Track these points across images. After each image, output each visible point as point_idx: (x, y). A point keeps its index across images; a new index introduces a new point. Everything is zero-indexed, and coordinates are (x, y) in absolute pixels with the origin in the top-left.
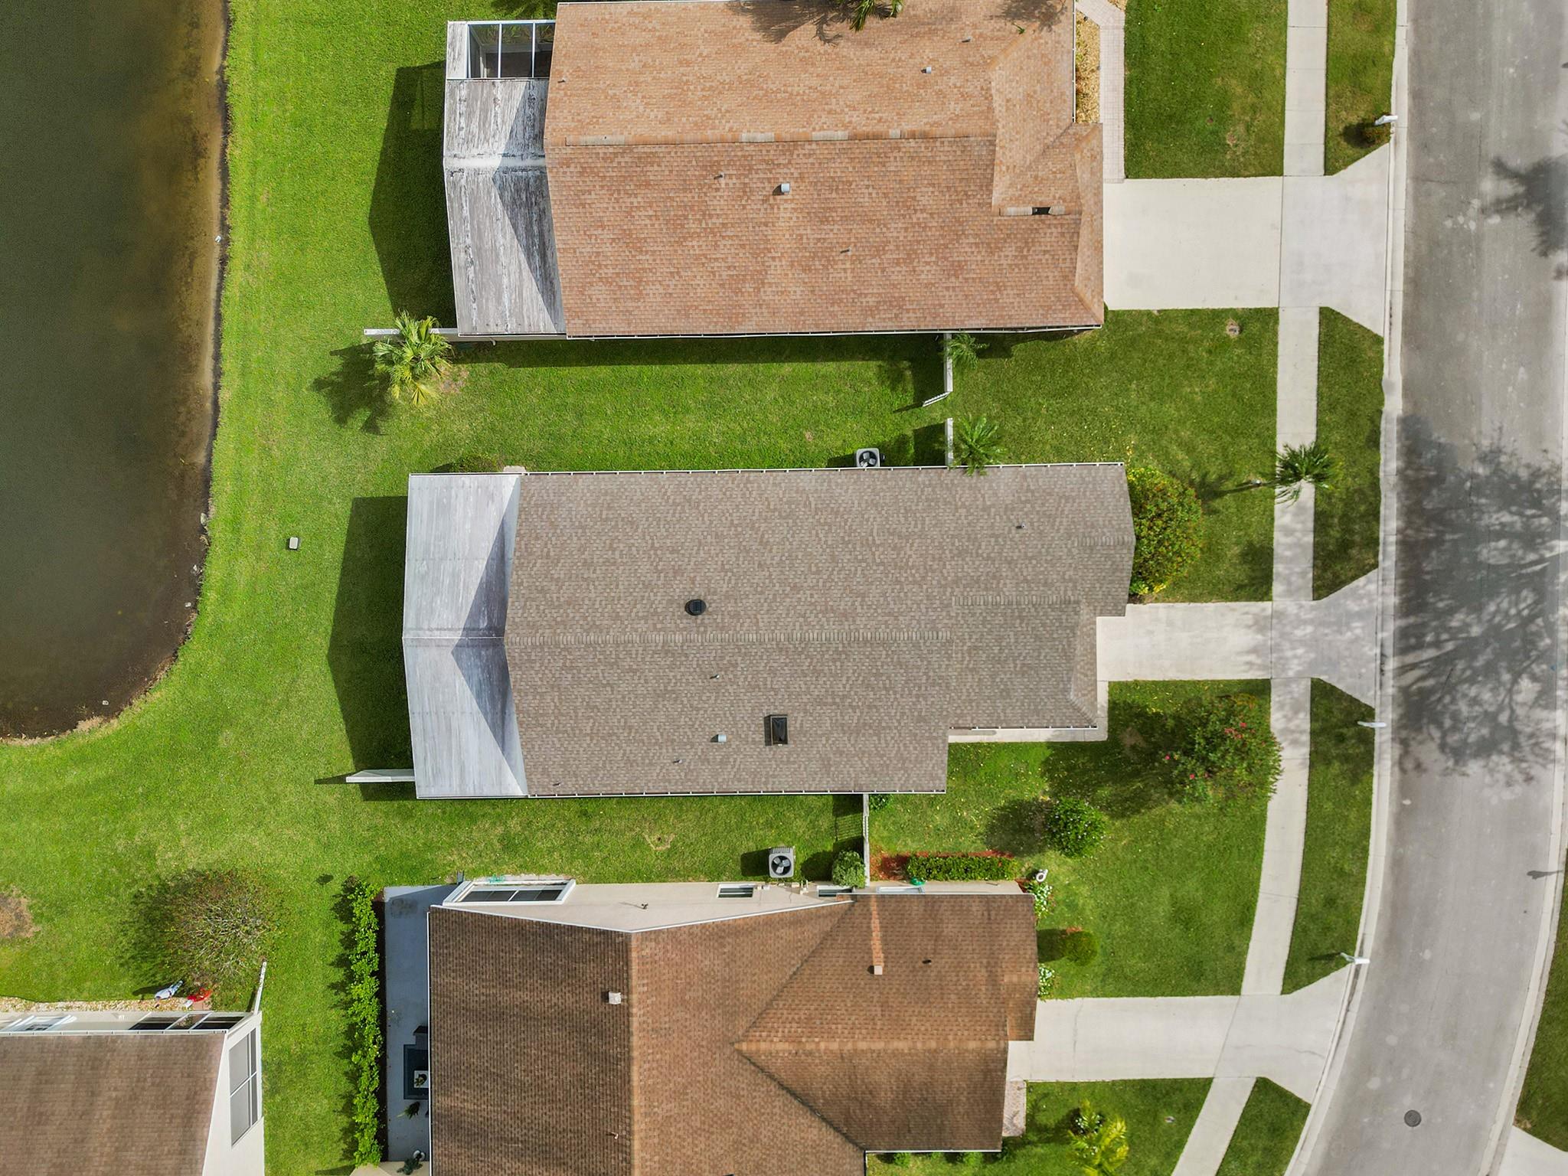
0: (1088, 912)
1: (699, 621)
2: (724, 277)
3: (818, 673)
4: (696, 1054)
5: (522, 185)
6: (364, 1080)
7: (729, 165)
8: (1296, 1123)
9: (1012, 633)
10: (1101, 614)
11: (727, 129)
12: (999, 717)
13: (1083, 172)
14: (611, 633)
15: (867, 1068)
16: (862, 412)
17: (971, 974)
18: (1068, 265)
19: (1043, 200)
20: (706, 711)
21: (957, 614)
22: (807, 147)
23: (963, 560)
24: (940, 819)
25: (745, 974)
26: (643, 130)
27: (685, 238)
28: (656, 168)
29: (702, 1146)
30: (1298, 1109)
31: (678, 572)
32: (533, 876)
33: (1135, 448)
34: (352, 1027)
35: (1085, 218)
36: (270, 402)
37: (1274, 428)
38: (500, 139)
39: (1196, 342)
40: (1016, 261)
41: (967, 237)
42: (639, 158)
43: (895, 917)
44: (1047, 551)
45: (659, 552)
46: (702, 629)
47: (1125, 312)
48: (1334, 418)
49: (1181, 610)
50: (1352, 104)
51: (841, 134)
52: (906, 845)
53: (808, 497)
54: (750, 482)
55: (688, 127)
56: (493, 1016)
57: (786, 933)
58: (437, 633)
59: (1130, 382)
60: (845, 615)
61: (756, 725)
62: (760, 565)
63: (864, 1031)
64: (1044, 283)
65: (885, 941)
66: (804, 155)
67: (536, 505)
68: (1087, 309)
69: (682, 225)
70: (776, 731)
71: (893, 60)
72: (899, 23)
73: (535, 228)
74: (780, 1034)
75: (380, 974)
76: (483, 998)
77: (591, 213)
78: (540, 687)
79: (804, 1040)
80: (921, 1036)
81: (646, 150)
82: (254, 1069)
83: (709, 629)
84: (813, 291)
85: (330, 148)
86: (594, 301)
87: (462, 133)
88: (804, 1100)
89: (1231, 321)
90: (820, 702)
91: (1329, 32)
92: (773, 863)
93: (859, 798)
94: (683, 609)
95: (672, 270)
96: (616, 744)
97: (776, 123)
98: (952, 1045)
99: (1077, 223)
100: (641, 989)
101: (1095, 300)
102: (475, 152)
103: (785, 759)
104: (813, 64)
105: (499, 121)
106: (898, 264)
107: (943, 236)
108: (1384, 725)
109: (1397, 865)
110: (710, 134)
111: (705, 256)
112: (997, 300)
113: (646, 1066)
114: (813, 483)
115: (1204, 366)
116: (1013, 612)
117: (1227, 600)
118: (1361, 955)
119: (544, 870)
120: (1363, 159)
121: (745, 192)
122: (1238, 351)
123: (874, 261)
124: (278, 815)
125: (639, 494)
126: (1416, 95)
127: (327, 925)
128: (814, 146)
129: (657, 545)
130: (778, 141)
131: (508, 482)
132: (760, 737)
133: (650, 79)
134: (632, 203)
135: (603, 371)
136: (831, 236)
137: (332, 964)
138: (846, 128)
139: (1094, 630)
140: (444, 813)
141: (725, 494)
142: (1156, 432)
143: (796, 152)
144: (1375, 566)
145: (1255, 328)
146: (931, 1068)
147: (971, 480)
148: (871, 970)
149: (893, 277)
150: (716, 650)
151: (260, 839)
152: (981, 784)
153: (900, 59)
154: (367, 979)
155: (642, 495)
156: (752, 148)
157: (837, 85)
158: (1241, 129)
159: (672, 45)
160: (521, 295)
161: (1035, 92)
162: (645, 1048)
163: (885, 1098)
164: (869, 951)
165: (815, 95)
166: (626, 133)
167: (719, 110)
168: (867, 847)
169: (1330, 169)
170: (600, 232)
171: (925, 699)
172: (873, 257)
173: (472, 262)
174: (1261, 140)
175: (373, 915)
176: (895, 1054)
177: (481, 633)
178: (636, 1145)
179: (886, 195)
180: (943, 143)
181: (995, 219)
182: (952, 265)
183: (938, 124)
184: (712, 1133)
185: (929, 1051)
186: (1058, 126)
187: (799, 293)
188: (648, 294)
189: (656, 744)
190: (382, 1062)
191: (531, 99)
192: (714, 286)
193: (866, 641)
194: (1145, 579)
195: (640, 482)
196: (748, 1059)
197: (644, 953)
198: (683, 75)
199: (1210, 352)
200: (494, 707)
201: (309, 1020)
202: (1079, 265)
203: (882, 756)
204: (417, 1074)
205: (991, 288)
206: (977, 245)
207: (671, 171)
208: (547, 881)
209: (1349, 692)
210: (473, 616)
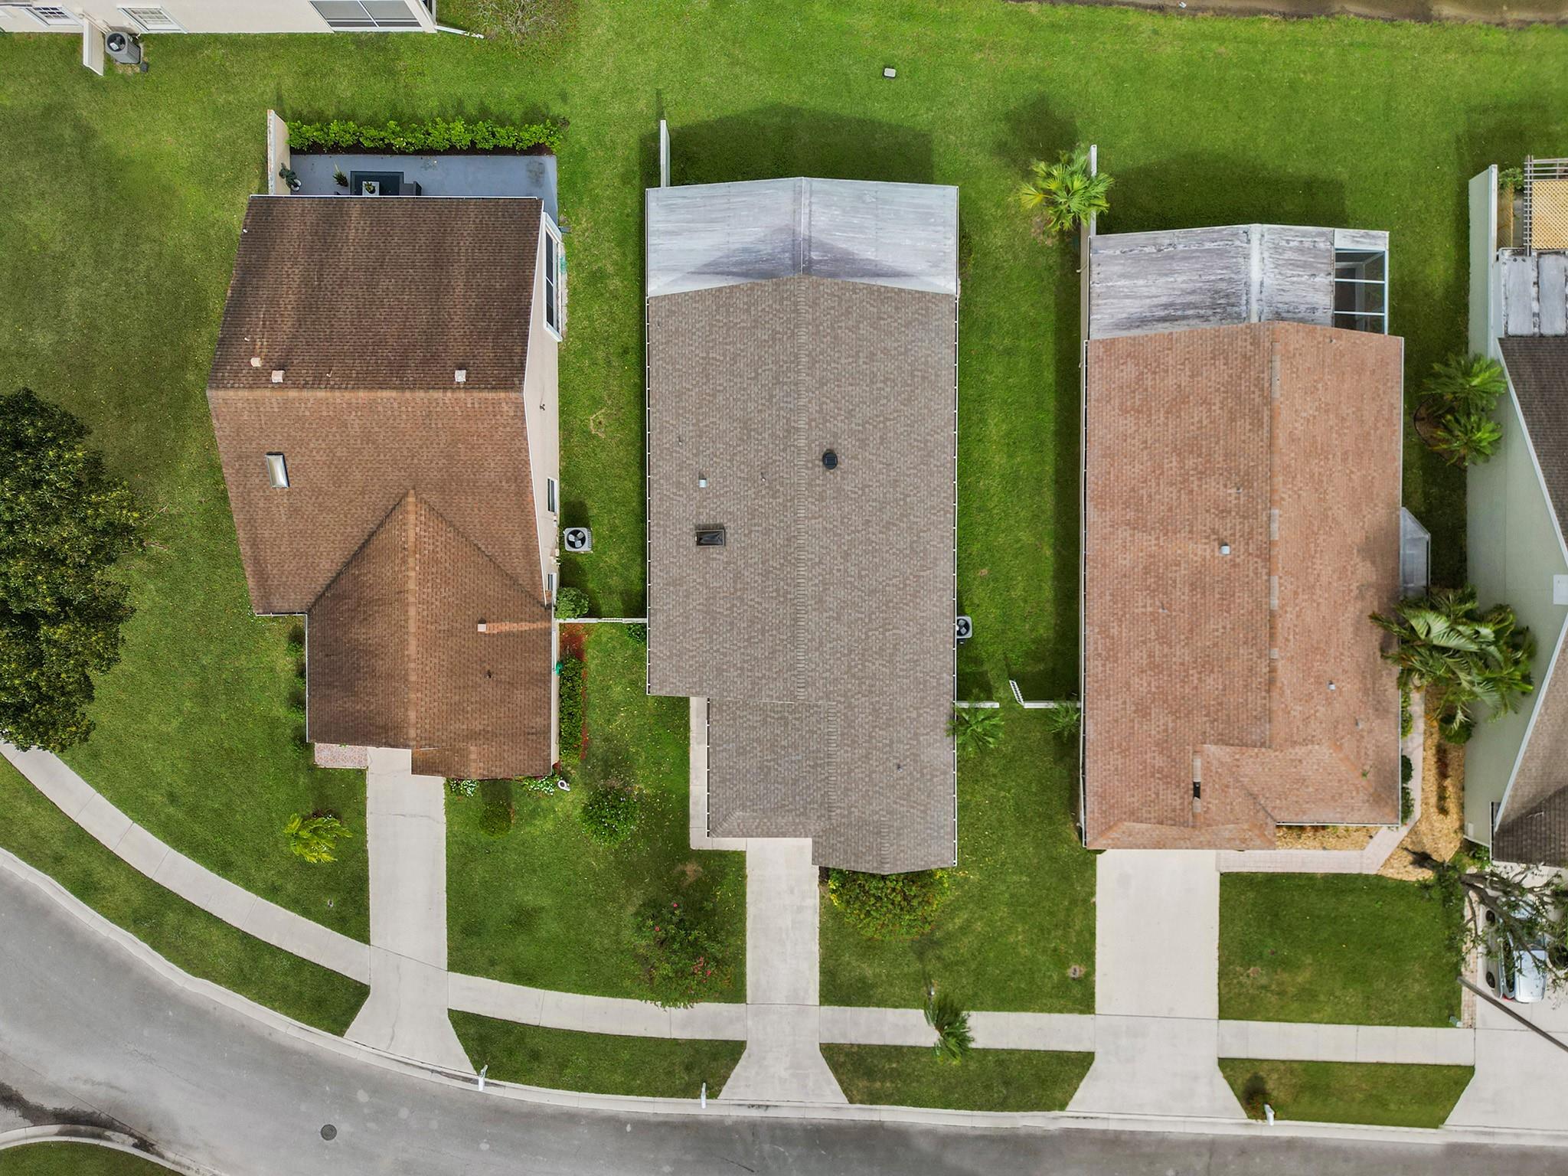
0: (528, 829)
1: (817, 462)
2: (1141, 492)
3: (766, 574)
4: (405, 453)
5: (1233, 300)
6: (373, 132)
7: (1249, 497)
8: (325, 1022)
9: (800, 757)
10: (814, 843)
11: (1283, 495)
12: (719, 745)
13: (1231, 831)
14: (807, 378)
15: (389, 616)
16: (1005, 622)
17: (477, 716)
18: (1145, 815)
19: (1206, 791)
20: (729, 468)
21: (820, 707)
22: (1265, 571)
23: (870, 714)
24: (617, 691)
25: (480, 501)
26: (1284, 415)
27: (1179, 455)
28: (1248, 427)
29: (318, 458)
30: (339, 1025)
31: (863, 443)
32: (566, 301)
33: (966, 879)
34: (421, 122)
35: (1187, 831)
36: (1026, 51)
37: (983, 1010)
38: (1277, 279)
39: (1065, 937)
40: (1149, 767)
41: (1173, 721)
42: (1258, 412)
43: (531, 645)
44: (876, 792)
45: (881, 425)
46: (810, 465)
47: (1095, 870)
48: (991, 1065)
49: (812, 920)
50: (1285, 1085)
51: (1275, 602)
52: (593, 658)
53: (930, 569)
54: (945, 514)
55: (1286, 458)
56: (439, 259)
57: (517, 543)
58: (807, 211)
59: (1029, 876)
60: (821, 601)
61: (715, 517)
62: (868, 521)
63: (425, 613)
64: (1128, 793)
65: (508, 634)
66: (1257, 568)
67: (927, 309)
68: (1102, 833)
69: (1191, 452)
70: (708, 536)
71: (1342, 654)
72: (1375, 660)
73: (1190, 312)
74: (422, 533)
75: (473, 150)
76: (456, 249)
77: (1206, 365)
78: (756, 309)
79: (418, 556)
80: (420, 666)
81: (1266, 419)
82: (381, 24)
83: (810, 472)
84: (1125, 576)
85: (1269, 116)
86: (1121, 367)
87: (1284, 243)
88: (359, 555)
89: (1084, 970)
90: (738, 577)
91: (1351, 1064)
92: (578, 532)
93: (641, 612)
94: (828, 447)
95: (1149, 442)
96: (698, 382)
97: (1287, 542)
98: (412, 696)
99: (1185, 824)
100: (469, 401)
101: (1110, 841)
102: (1266, 255)
103: (681, 543)
104: (1340, 579)
105: (1295, 279)
106: (1149, 656)
107: (1175, 699)
108: (704, 1106)
109: (571, 1118)
110: (1279, 479)
111: (1162, 473)
112: (1112, 749)
113: (396, 405)
114: (943, 574)
115: (1042, 944)
116: (821, 759)
117: (822, 963)
118: (486, 1084)
119: (571, 312)
120: (1232, 1093)
121: (1223, 511)
122: (1055, 977)
123: (1153, 633)
124: (627, 52)
125: (936, 407)
126: (1291, 1145)
127: (520, 99)
128: (1265, 577)
129: (888, 423)
130: (1271, 544)
131: (949, 284)
132: (704, 520)
133: (1331, 423)
134: (1215, 404)
135: (1049, 376)
136: (1179, 593)
137: (482, 103)
138: (1282, 607)
139: (800, 836)
140: (628, 216)
141: (934, 490)
142: (981, 898)
143: (1259, 561)
144: (851, 1101)
145: (1077, 991)
146: (390, 676)
147: (944, 722)
148: (482, 621)
149: (1137, 652)
150: (790, 479)
151: (604, 34)
152: (650, 730)
153: (1342, 660)
154: (469, 137)
155: (935, 411)
156: (1265, 519)
157: (1321, 600)
158: (1264, 981)
159: (1361, 445)
160: (1127, 297)
161: (1307, 787)
162: (413, 404)
163: (360, 633)
164: (499, 620)
165: (1312, 579)
166: (1282, 399)
167: (1301, 489)
168: (593, 621)
169: (1224, 1063)
170: (1188, 373)
171: (739, 676)
172: (1157, 634)
173: (1160, 250)
174: (1252, 999)
175: (530, 144)
176: (403, 643)
177: (806, 253)
178: (321, 394)
179: (1215, 645)
180: (1265, 698)
181: (1190, 748)
182: (1147, 707)
183: (1282, 694)
184: (329, 467)
185: (407, 674)
186: (1275, 808)
187: (1124, 562)
188: (1126, 418)
189: (698, 420)
190: (388, 150)
191: (1314, 310)
192: (1133, 482)
193: (796, 620)
194: (843, 886)
195: (949, 410)
196: (399, 502)
197: (504, 405)
198: (1334, 455)
199: (1055, 950)
200: (735, 264)
201: (428, 79)
202: (1144, 826)
203: (683, 634)
204: (376, 185)
205: (1124, 744)
206: (1166, 730)
207: (1244, 442)
208: (562, 315)
209: (732, 1075)
210: (823, 247)
